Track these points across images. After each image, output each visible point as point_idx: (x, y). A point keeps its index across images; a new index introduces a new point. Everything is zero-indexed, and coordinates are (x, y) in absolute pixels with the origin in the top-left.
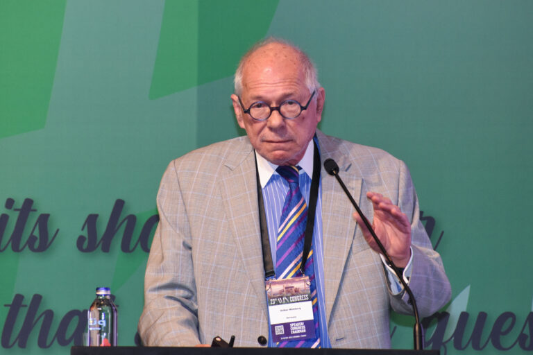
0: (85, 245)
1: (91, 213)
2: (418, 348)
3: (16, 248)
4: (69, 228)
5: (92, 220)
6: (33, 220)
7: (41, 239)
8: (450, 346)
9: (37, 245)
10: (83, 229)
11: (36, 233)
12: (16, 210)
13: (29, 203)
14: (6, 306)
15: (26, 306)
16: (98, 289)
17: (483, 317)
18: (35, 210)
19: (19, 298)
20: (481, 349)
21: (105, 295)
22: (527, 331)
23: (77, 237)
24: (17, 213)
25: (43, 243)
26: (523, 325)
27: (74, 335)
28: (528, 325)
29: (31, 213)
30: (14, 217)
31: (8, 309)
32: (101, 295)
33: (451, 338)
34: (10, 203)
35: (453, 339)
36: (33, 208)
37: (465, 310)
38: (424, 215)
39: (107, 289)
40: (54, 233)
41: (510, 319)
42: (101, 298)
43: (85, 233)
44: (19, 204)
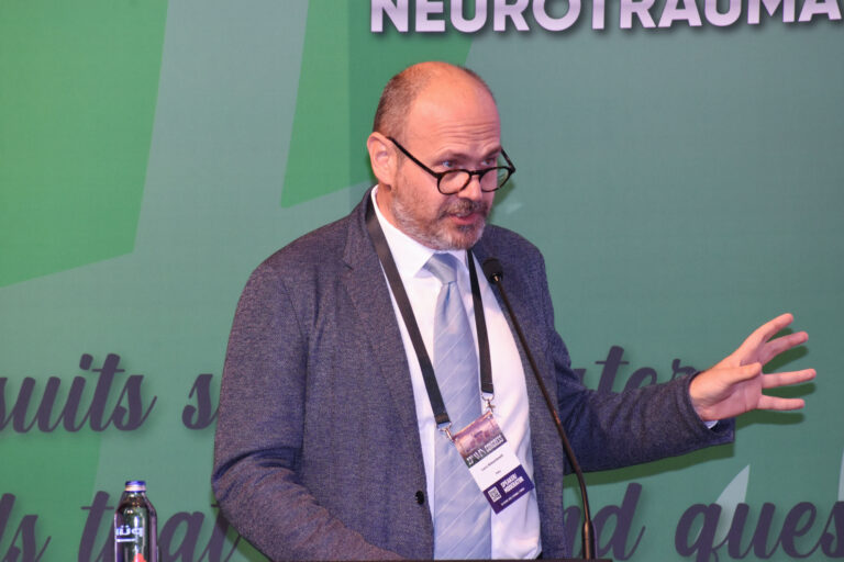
0: (195, 419)
1: (202, 373)
2: (588, 556)
3: (97, 426)
4: (170, 394)
5: (203, 383)
6: (119, 384)
7: (131, 413)
8: (724, 553)
9: (126, 420)
10: (190, 396)
11: (125, 403)
12: (95, 370)
13: (113, 360)
14: (84, 508)
15: (112, 508)
16: (128, 484)
17: (769, 510)
18: (123, 371)
19: (102, 497)
20: (768, 557)
21: (139, 492)
22: (832, 530)
23: (182, 408)
24: (98, 375)
25: (134, 416)
26: (827, 520)
27: (182, 548)
28: (833, 519)
29: (117, 375)
30: (92, 381)
31: (86, 514)
32: (133, 492)
33: (724, 541)
34: (86, 361)
35: (727, 543)
36: (119, 367)
37: (743, 501)
38: (682, 365)
39: (141, 483)
40: (150, 403)
41: (808, 513)
42: (132, 496)
43: (194, 402)
44: (100, 361)
